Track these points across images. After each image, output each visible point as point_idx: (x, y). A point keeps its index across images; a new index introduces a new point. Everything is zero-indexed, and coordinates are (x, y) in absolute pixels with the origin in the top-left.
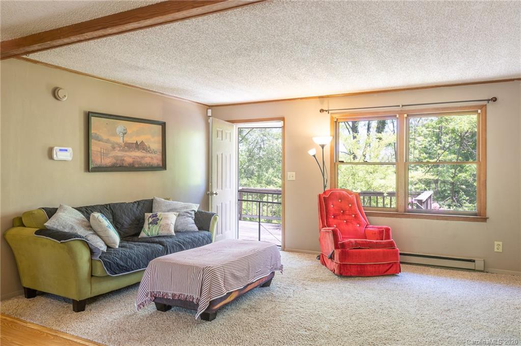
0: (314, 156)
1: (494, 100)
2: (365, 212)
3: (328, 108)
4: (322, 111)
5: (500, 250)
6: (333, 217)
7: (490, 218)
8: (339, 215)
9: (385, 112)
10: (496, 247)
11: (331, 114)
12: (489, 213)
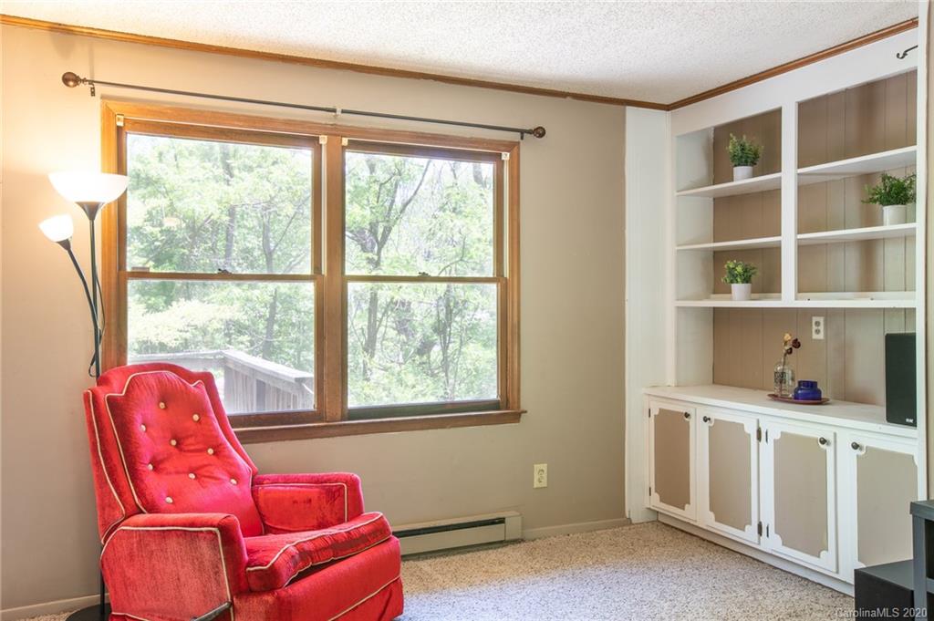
0: (66, 244)
1: (540, 132)
2: (235, 432)
3: (92, 74)
4: (70, 79)
5: (544, 484)
6: (151, 467)
7: (529, 412)
8: (169, 457)
9: (288, 123)
10: (536, 477)
11: (103, 97)
12: (527, 400)
